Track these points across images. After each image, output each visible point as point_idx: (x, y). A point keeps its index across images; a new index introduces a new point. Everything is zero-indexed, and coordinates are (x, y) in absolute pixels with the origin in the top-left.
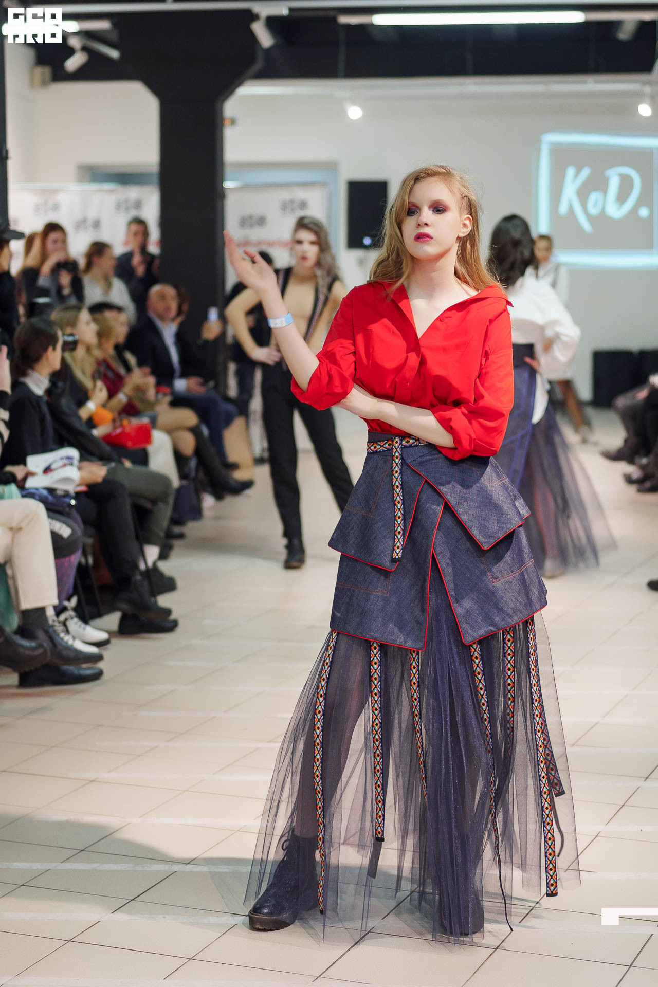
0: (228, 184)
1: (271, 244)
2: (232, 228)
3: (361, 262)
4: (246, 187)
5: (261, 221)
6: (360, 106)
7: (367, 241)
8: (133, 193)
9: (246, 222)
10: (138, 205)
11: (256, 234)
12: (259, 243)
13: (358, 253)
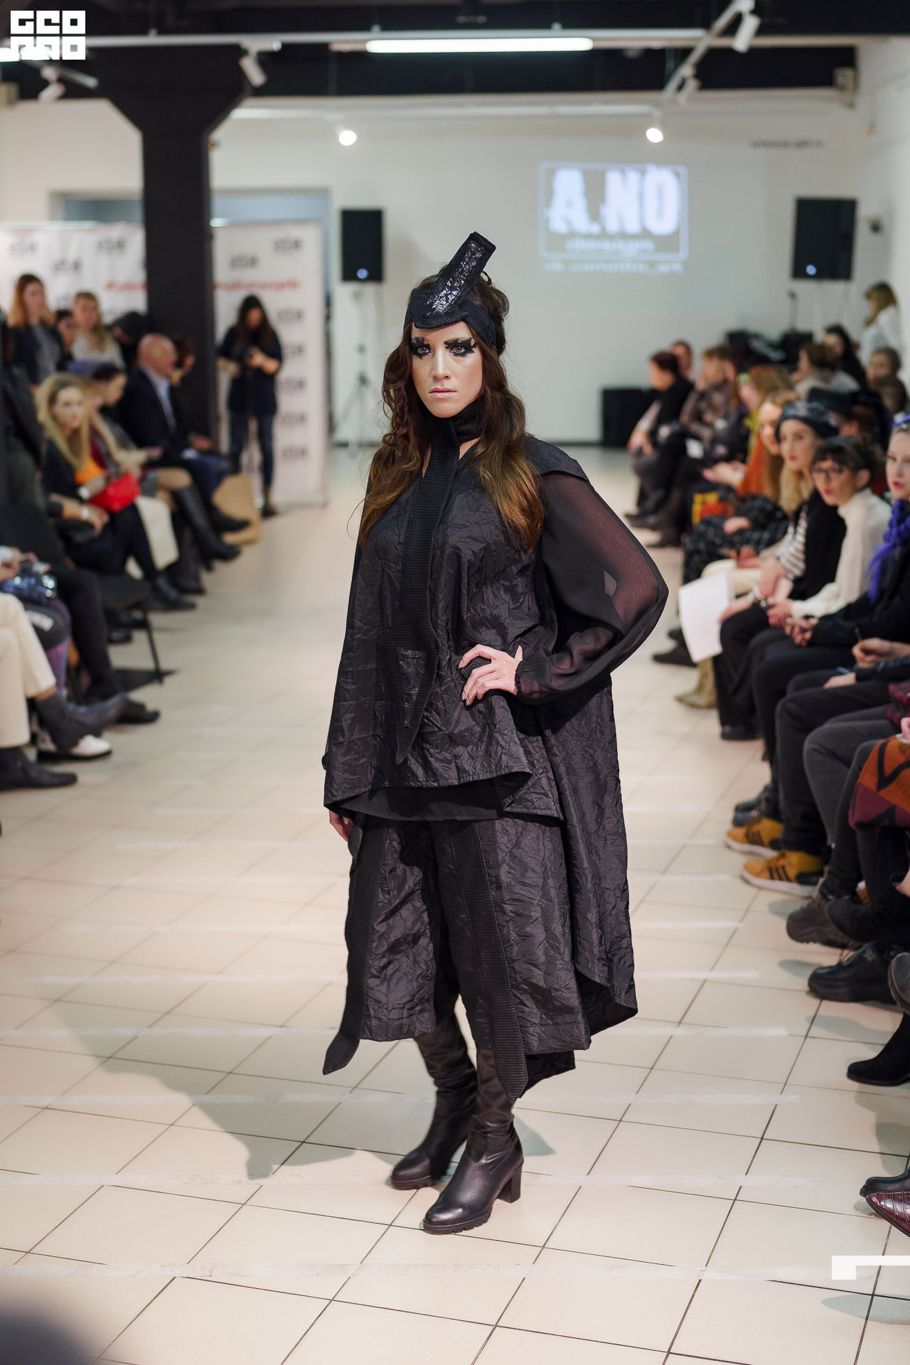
0: (216, 222)
1: (264, 286)
2: (222, 271)
3: (357, 296)
4: (234, 225)
5: (253, 262)
6: (355, 130)
7: (362, 273)
8: (115, 231)
9: (238, 262)
10: (121, 245)
11: (248, 275)
12: (251, 285)
13: (351, 287)
